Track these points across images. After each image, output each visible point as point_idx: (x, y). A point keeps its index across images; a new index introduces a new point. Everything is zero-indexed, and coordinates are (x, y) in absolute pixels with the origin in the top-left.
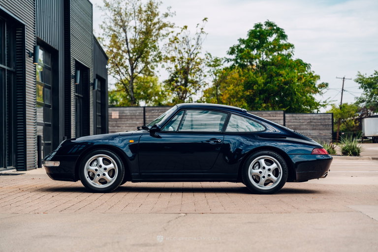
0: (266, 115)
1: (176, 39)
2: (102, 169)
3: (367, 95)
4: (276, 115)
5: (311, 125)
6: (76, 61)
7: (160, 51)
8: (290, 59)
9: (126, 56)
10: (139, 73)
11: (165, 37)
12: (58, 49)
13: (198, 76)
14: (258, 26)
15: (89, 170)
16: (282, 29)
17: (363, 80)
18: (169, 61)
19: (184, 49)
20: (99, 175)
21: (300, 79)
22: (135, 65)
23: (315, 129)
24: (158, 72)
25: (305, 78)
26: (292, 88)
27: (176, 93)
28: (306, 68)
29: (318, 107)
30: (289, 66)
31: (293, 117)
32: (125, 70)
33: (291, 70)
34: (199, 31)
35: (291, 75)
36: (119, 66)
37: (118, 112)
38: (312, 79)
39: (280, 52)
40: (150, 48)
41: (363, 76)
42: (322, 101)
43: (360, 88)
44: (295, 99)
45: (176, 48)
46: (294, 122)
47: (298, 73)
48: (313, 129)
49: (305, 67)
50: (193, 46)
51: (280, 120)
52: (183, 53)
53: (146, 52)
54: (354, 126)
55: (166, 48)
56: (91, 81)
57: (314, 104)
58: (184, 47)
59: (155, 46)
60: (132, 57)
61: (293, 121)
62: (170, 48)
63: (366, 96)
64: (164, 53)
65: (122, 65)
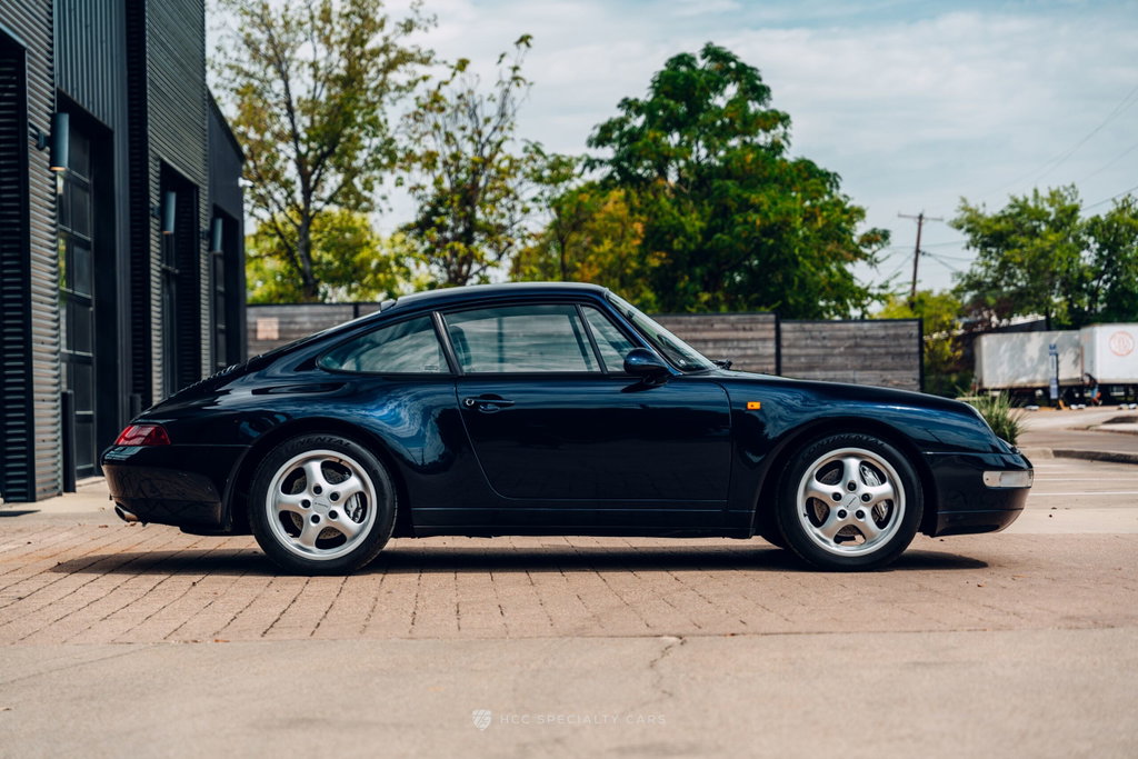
0: (724, 326)
1: (436, 98)
3: (988, 267)
4: (753, 326)
5: (860, 355)
6: (163, 164)
7: (390, 135)
8: (778, 158)
9: (287, 150)
10: (327, 203)
11: (403, 93)
12: (110, 126)
13: (504, 210)
14: (682, 59)
16: (752, 69)
17: (978, 223)
18: (417, 166)
19: (463, 129)
21: (809, 217)
22: (314, 177)
23: (869, 368)
24: (384, 198)
25: (825, 214)
26: (787, 245)
27: (441, 262)
28: (828, 185)
29: (865, 302)
30: (776, 180)
31: (804, 330)
32: (285, 194)
33: (783, 192)
34: (508, 75)
35: (783, 205)
36: (267, 181)
37: (275, 320)
38: (845, 217)
39: (748, 139)
40: (361, 127)
41: (976, 211)
42: (876, 284)
43: (968, 248)
44: (796, 279)
45: (436, 127)
46: (807, 346)
47: (804, 200)
48: (864, 368)
49: (823, 183)
50: (487, 120)
51: (764, 340)
52: (460, 143)
53: (350, 138)
54: (950, 359)
55: (409, 127)
56: (204, 226)
57: (853, 292)
58: (461, 124)
59: (376, 119)
60: (307, 154)
61: (803, 343)
62: (421, 127)
63: (983, 268)
64: (402, 142)
65: (276, 177)
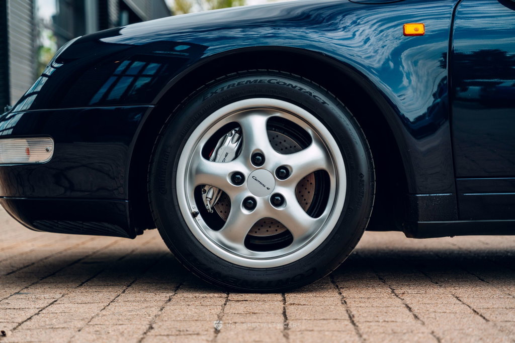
2: (266, 174)
15: (200, 180)
20: (250, 204)
